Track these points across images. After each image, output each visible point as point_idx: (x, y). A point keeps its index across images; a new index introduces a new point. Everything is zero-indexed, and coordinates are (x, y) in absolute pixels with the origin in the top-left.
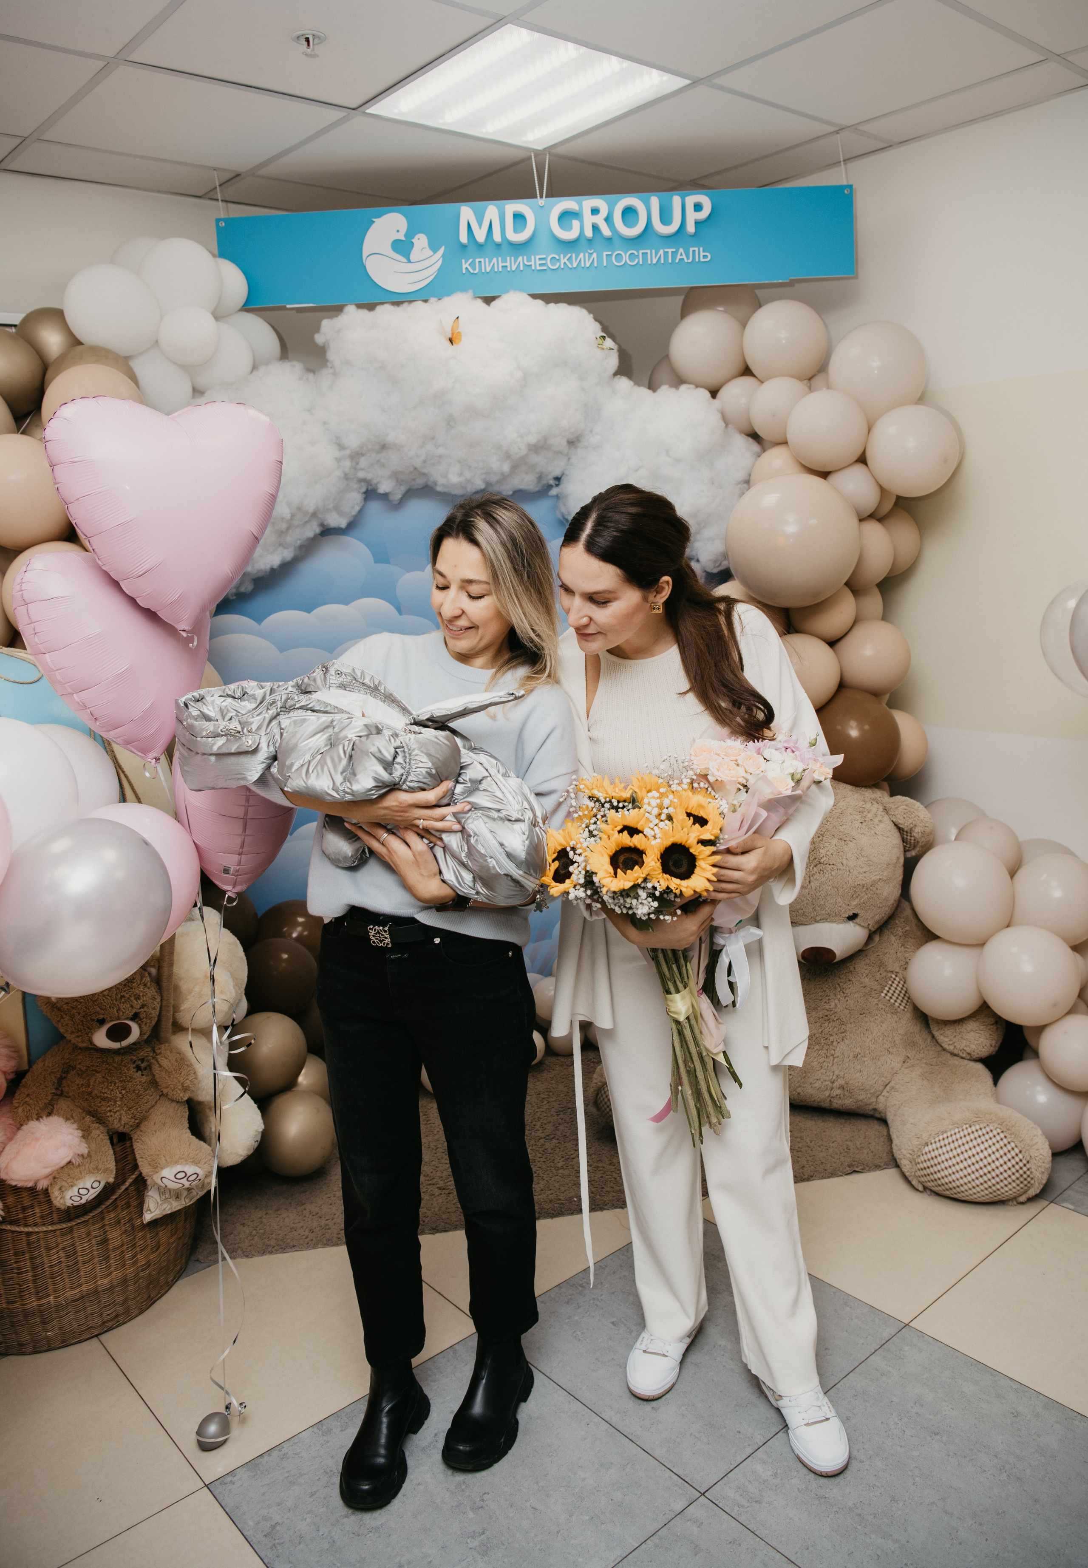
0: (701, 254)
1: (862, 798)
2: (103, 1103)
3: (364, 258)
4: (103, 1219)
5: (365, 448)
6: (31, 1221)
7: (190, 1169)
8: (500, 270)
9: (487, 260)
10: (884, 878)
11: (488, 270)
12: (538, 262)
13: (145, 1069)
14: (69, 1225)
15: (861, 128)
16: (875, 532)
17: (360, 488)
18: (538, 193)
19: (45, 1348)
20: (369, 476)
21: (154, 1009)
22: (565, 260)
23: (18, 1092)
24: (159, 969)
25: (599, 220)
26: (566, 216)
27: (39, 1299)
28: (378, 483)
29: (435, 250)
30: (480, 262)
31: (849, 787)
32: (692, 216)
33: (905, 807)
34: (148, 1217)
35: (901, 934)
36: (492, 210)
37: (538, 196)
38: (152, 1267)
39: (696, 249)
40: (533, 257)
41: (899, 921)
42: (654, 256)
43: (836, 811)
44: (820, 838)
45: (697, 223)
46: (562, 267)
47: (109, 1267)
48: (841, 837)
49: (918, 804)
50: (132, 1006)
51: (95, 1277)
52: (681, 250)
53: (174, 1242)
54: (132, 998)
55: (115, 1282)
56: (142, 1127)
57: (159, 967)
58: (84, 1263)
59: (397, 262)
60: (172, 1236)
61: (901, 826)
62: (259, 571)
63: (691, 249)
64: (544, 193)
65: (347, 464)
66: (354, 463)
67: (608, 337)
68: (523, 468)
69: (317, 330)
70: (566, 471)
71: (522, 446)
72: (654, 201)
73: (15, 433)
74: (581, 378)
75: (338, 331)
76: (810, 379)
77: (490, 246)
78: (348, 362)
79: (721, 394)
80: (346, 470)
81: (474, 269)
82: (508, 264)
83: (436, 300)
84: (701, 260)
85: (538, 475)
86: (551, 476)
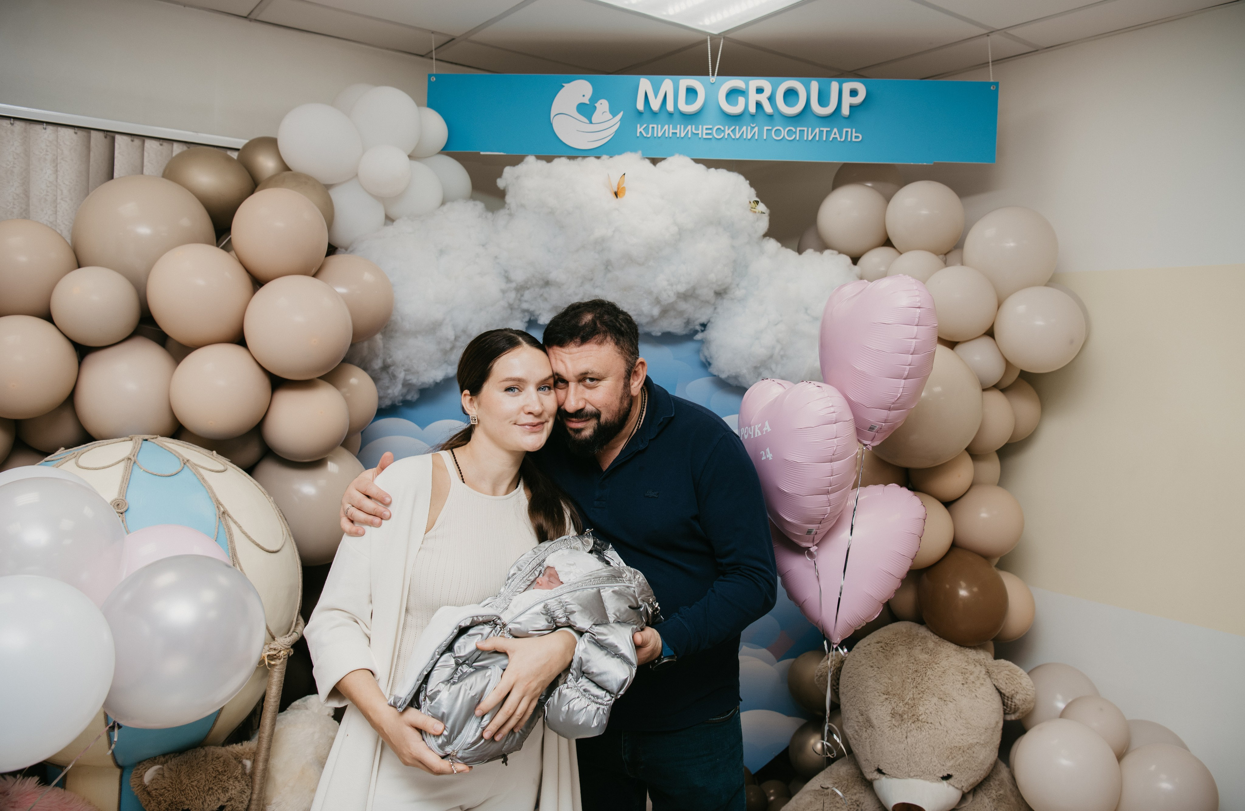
0: (853, 134)
1: (966, 659)
3: (552, 116)
5: (529, 283)
8: (671, 135)
9: (659, 126)
10: (982, 742)
11: (660, 135)
12: (705, 132)
15: (1011, 32)
16: (997, 401)
17: (523, 318)
18: (710, 72)
20: (532, 308)
21: (242, 802)
22: (730, 131)
24: (254, 762)
25: (763, 98)
26: (733, 93)
28: (540, 314)
29: (614, 115)
30: (653, 128)
31: (953, 646)
32: (847, 101)
33: (1007, 672)
35: (994, 797)
36: (667, 84)
37: (710, 74)
39: (849, 130)
40: (700, 127)
41: (994, 784)
42: (810, 133)
43: (939, 669)
44: (921, 695)
45: (852, 107)
46: (726, 137)
48: (942, 696)
49: (1020, 671)
50: (218, 799)
52: (835, 130)
54: (220, 791)
57: (254, 760)
59: (581, 122)
61: (1003, 691)
62: (423, 383)
63: (845, 130)
64: (716, 72)
65: (512, 295)
66: (519, 295)
67: (762, 202)
68: (672, 313)
69: (500, 175)
70: (712, 320)
71: (671, 294)
72: (815, 85)
73: (211, 244)
74: (733, 237)
75: (518, 178)
76: (946, 254)
77: (664, 115)
78: (523, 206)
79: (861, 262)
80: (511, 301)
81: (648, 133)
82: (678, 131)
83: (608, 157)
84: (854, 140)
85: (685, 321)
86: (697, 322)
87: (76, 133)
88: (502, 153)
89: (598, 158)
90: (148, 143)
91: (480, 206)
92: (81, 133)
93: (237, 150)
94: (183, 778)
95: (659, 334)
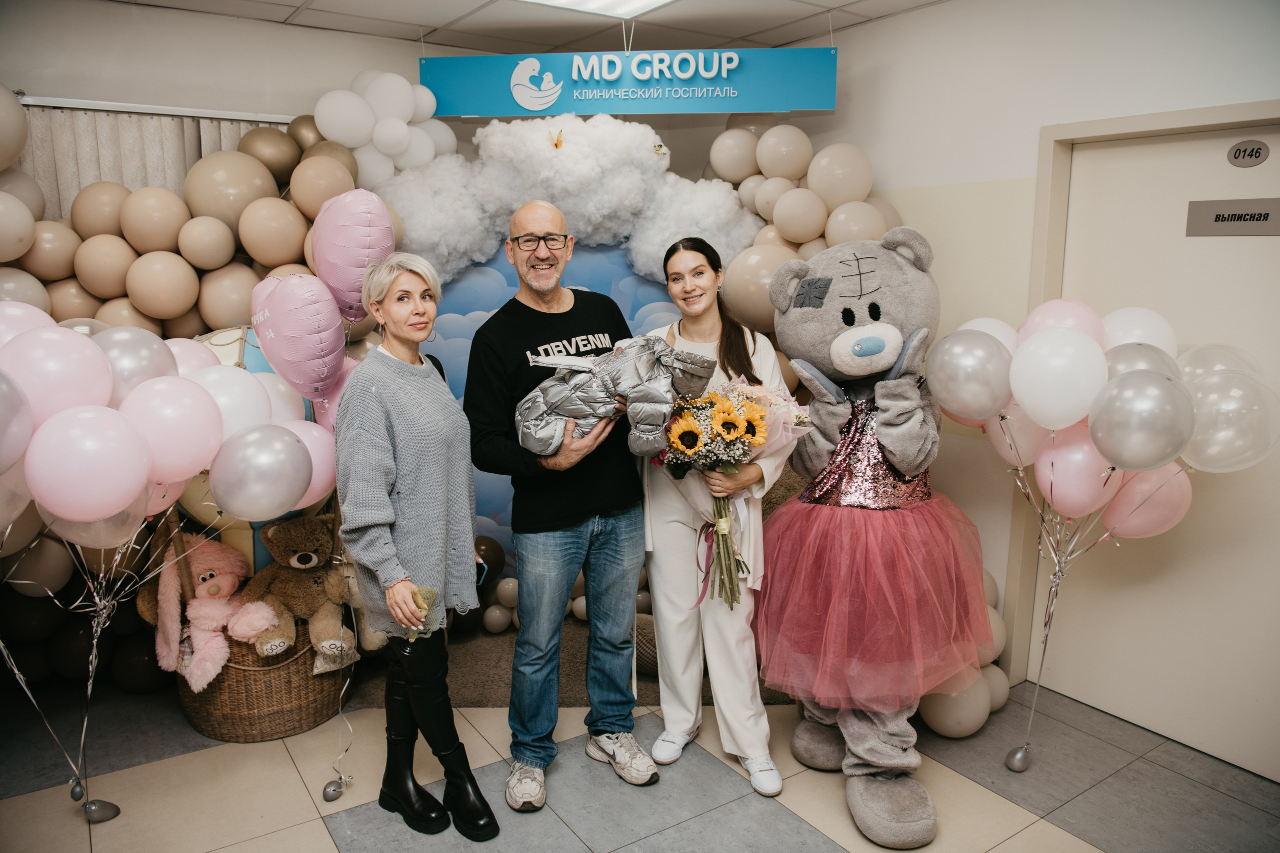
0: (731, 92)
2: (292, 599)
3: (512, 87)
4: (289, 668)
5: (499, 212)
6: (246, 663)
7: (338, 644)
8: (598, 97)
9: (590, 91)
11: (590, 97)
12: (623, 94)
13: (320, 583)
14: (268, 668)
15: (845, 9)
17: (496, 237)
19: (251, 740)
20: (503, 230)
21: (328, 548)
22: (641, 93)
23: (245, 588)
24: (334, 525)
25: (664, 67)
26: (643, 64)
27: (249, 710)
30: (585, 93)
32: (725, 66)
34: (316, 671)
36: (594, 58)
37: (625, 49)
38: (318, 703)
39: (728, 88)
40: (620, 90)
42: (700, 91)
45: (730, 71)
46: (639, 97)
47: (291, 698)
50: (314, 545)
51: (282, 702)
52: (718, 89)
53: (333, 691)
55: (294, 708)
56: (314, 617)
58: (276, 693)
59: (532, 91)
60: (332, 687)
63: (725, 88)
64: (630, 48)
65: (487, 222)
66: (492, 222)
67: (665, 146)
68: (602, 230)
69: (474, 134)
70: (632, 234)
71: (598, 216)
72: (701, 55)
73: (276, 197)
74: (643, 173)
75: (486, 136)
76: (799, 180)
77: (592, 82)
78: (491, 157)
79: (741, 187)
80: (487, 226)
81: (582, 97)
82: (604, 94)
83: (550, 117)
84: (732, 96)
85: (613, 235)
86: (621, 236)
87: (173, 120)
88: (477, 116)
89: (543, 118)
90: (223, 123)
91: (461, 157)
92: (175, 119)
93: (288, 124)
94: (291, 532)
95: (595, 246)
